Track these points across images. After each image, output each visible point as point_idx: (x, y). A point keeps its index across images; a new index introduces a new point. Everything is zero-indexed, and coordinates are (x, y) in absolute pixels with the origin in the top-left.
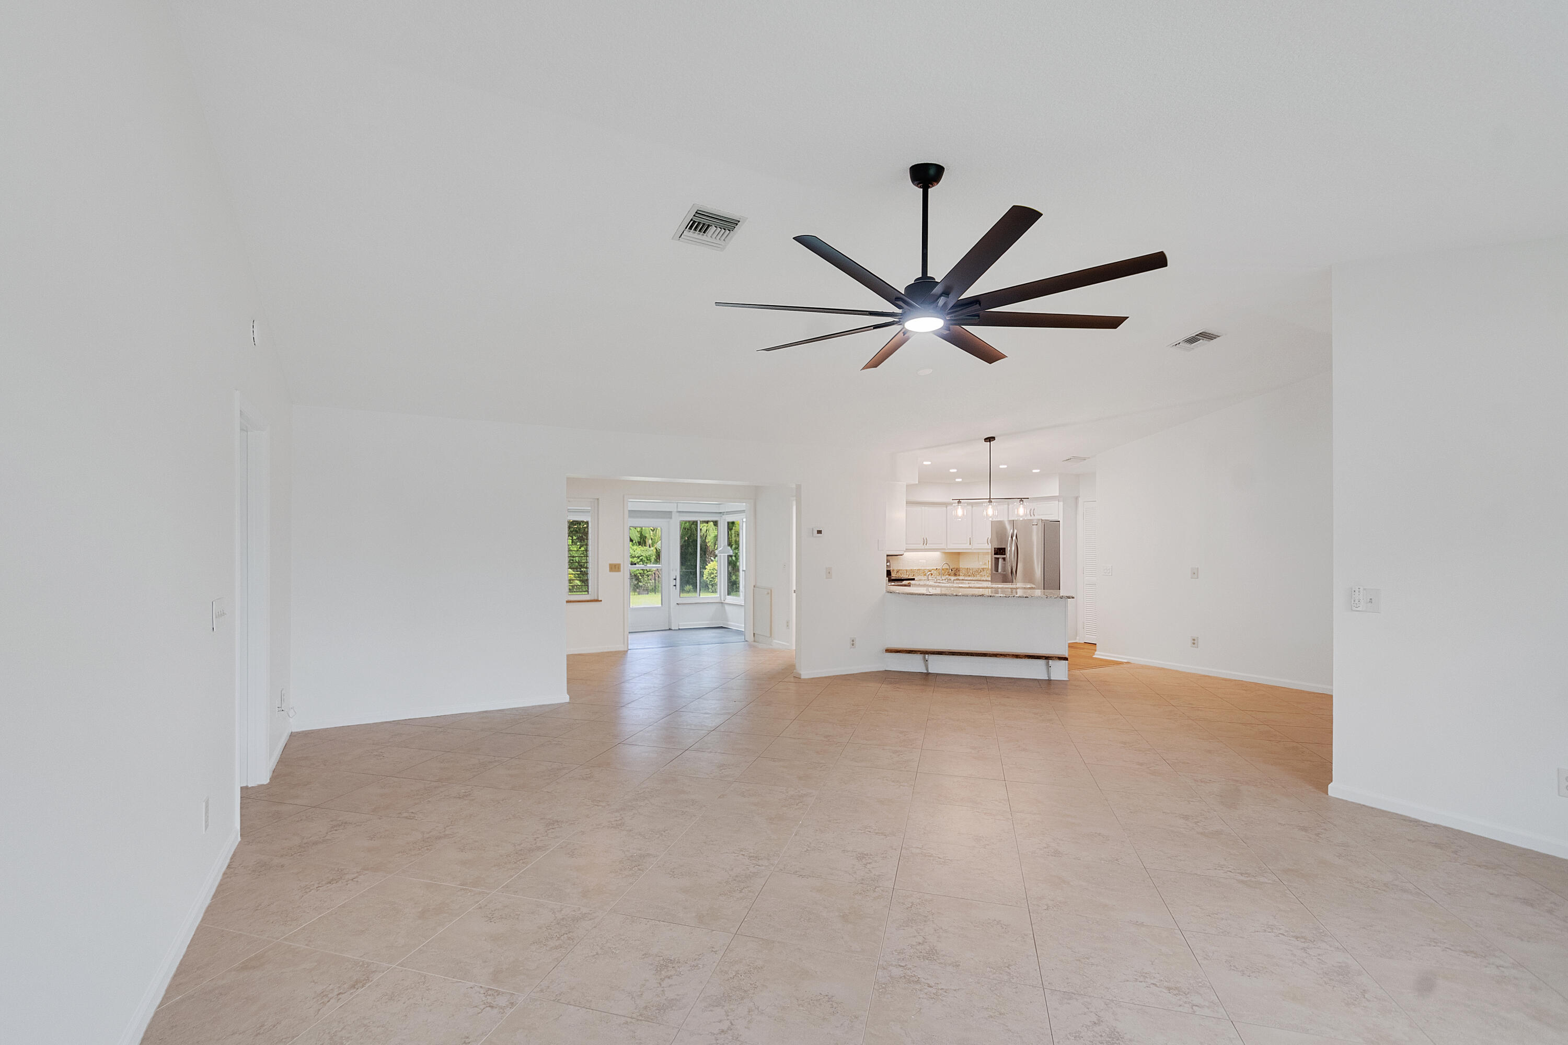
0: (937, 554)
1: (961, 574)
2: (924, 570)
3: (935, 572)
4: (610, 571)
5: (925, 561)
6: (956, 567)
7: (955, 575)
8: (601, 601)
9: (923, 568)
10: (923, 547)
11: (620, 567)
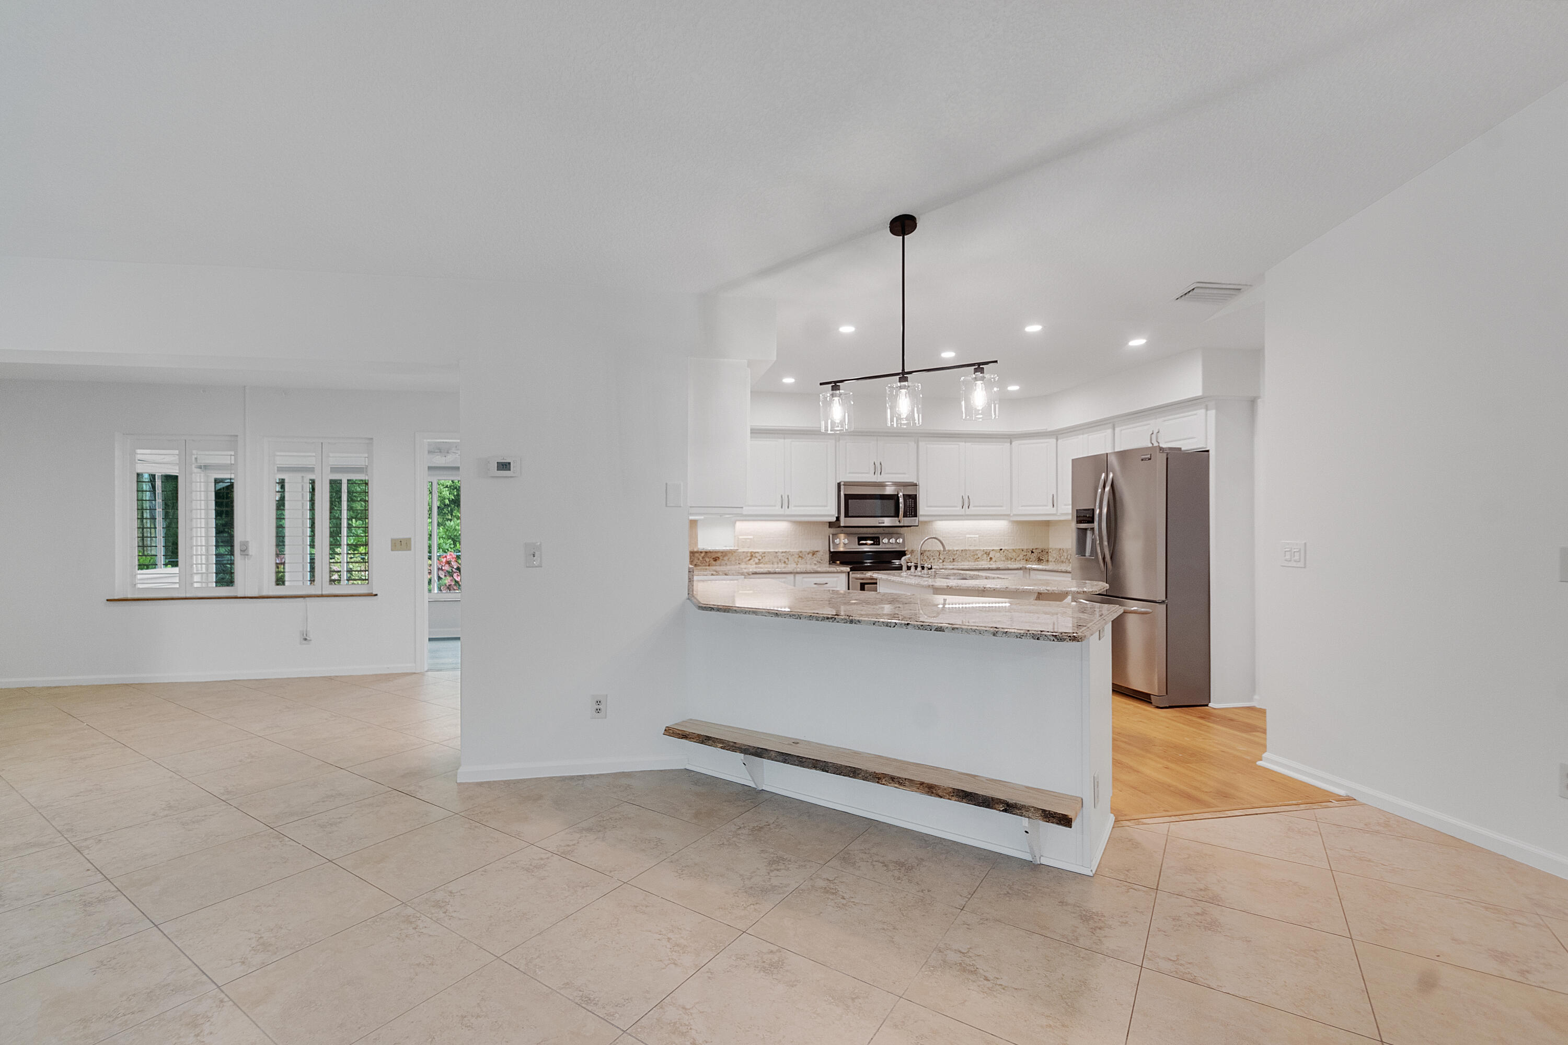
0: (1001, 525)
1: (1050, 559)
2: (974, 551)
3: (998, 554)
4: (392, 550)
5: (977, 536)
6: (1041, 546)
7: (1040, 560)
8: (376, 595)
9: (971, 548)
10: (962, 512)
11: (410, 544)
